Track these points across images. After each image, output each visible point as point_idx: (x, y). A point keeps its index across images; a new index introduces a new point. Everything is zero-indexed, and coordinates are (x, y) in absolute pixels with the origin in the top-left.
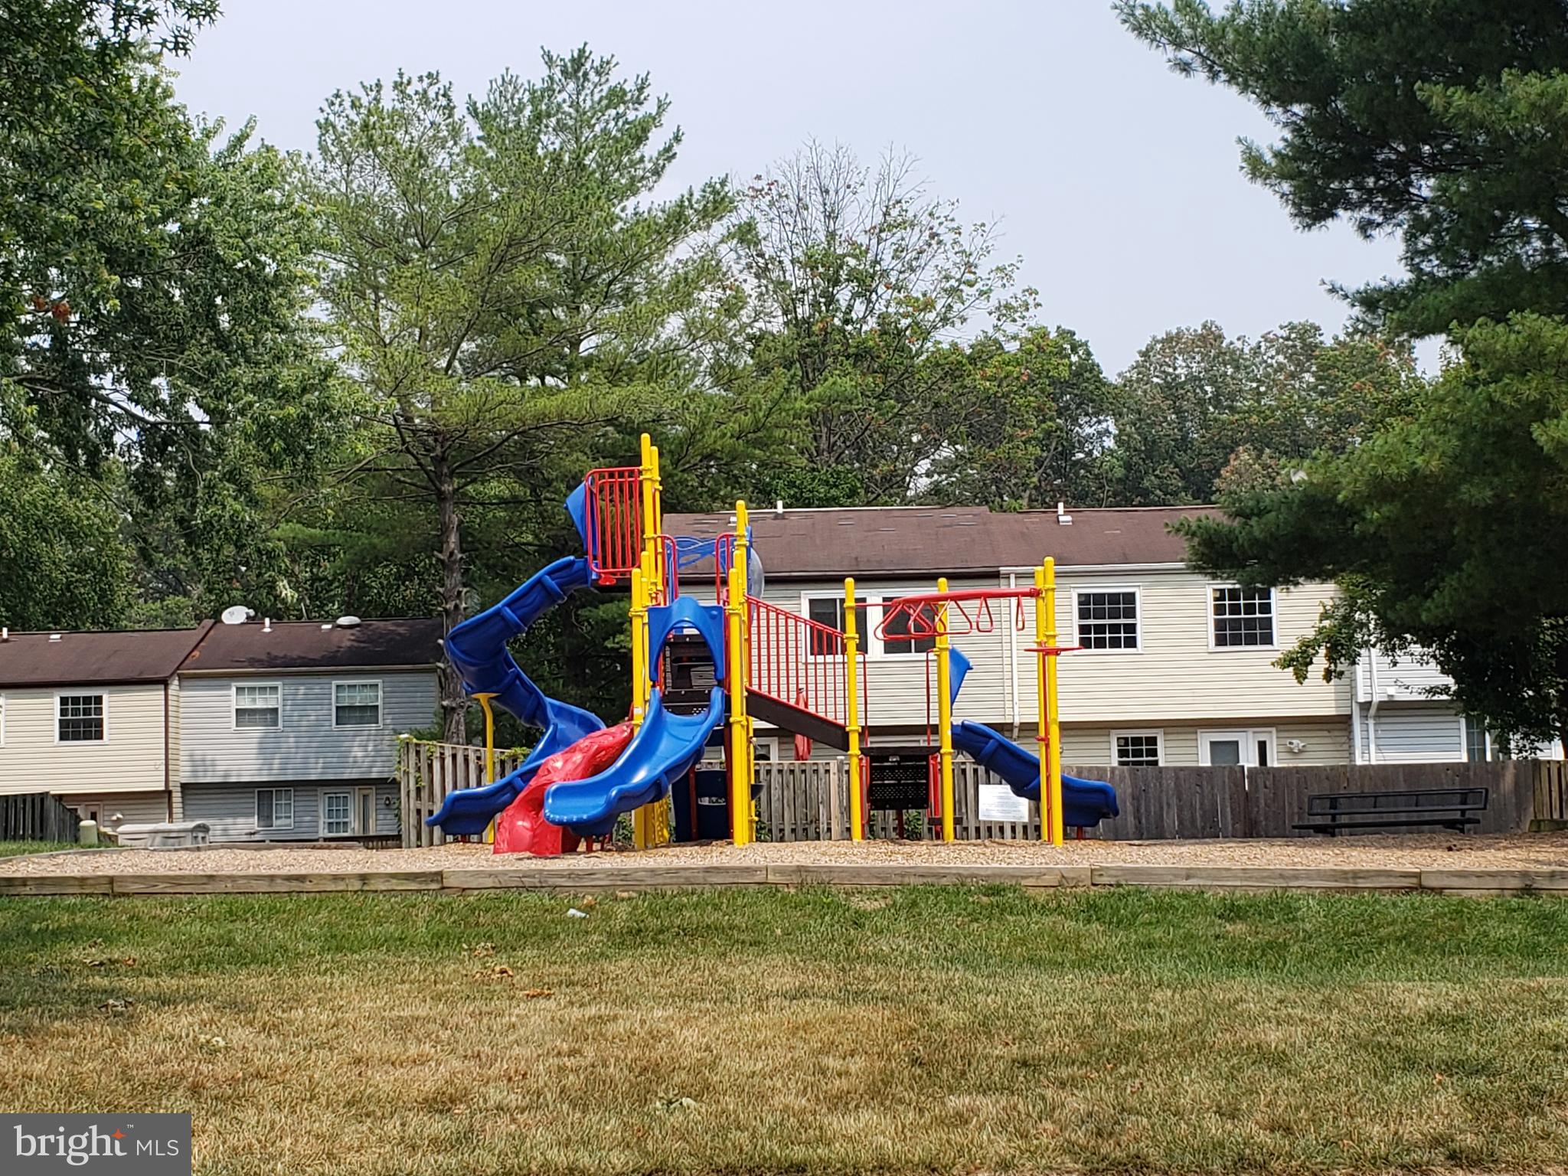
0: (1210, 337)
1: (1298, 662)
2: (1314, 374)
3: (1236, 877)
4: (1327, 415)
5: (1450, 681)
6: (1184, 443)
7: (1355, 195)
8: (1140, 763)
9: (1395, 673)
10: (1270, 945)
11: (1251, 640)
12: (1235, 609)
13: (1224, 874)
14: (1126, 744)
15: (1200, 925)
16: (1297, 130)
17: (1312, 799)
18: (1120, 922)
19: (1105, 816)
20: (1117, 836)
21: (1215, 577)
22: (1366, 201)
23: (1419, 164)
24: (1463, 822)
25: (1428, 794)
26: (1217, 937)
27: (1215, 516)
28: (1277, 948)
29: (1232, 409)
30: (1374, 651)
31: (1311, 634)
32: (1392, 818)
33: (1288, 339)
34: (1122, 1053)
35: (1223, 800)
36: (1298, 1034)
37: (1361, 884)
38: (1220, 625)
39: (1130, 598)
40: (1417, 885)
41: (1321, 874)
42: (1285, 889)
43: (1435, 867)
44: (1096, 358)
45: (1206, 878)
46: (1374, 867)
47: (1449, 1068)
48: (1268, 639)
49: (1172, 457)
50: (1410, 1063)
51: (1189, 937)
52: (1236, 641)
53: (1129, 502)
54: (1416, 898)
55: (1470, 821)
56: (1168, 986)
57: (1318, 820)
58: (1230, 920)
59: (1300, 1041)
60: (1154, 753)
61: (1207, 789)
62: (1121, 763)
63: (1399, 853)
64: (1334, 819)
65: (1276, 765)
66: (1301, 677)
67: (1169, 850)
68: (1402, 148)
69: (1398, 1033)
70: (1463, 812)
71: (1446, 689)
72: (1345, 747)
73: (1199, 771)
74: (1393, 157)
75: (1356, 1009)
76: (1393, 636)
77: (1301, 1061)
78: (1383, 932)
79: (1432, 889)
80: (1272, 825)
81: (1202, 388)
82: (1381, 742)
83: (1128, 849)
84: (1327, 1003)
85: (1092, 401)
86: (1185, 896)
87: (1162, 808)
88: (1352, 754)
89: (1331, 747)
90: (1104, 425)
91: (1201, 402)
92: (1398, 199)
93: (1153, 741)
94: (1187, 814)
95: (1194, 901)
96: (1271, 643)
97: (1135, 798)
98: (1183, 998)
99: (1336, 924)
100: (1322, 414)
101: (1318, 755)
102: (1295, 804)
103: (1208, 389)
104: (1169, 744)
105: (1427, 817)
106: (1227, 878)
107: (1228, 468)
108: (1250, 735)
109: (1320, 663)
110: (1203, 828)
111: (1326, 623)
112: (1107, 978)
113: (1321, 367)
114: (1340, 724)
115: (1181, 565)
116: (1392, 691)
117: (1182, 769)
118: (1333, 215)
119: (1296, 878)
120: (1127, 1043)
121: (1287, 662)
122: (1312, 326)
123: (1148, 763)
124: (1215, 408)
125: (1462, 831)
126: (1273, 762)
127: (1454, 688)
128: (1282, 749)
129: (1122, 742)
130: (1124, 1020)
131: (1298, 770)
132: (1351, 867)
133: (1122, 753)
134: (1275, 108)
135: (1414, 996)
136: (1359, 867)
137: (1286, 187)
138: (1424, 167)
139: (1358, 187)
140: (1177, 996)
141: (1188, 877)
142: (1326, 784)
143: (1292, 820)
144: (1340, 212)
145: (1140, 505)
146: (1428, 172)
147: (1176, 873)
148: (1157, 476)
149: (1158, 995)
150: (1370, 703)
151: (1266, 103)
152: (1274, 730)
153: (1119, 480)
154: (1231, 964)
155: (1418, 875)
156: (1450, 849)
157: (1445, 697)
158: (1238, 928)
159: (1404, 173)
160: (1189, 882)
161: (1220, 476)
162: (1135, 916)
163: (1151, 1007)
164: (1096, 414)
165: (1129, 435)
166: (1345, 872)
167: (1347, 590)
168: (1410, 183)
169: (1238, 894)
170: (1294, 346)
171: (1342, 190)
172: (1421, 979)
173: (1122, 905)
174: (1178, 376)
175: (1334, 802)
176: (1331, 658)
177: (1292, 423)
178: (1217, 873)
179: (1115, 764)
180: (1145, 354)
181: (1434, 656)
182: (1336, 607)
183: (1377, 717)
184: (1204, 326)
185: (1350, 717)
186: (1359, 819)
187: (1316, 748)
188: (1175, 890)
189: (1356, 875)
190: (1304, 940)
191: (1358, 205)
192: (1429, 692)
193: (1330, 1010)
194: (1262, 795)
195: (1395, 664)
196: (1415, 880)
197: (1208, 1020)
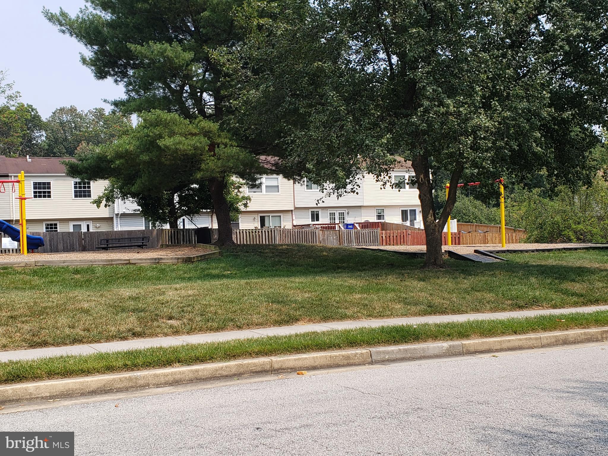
0: (72, 110)
1: (98, 202)
2: (103, 122)
3: (78, 262)
4: (107, 134)
5: (140, 208)
6: (66, 139)
7: (112, 73)
8: (52, 231)
9: (125, 205)
10: (87, 281)
11: (85, 196)
12: (80, 187)
13: (75, 261)
14: (48, 226)
15: (67, 276)
16: (96, 53)
17: (101, 240)
18: (43, 276)
19: (40, 246)
20: (45, 251)
21: (73, 177)
22: (115, 75)
23: (130, 66)
24: (143, 246)
25: (133, 238)
26: (72, 279)
27: (74, 160)
28: (89, 281)
29: (80, 131)
30: (120, 200)
31: (101, 195)
32: (124, 245)
33: (96, 112)
34: (41, 313)
35: (76, 241)
36: (93, 304)
37: (113, 263)
38: (76, 192)
39: (49, 184)
40: (129, 263)
41: (102, 261)
42: (92, 265)
43: (134, 258)
44: (39, 114)
45: (69, 263)
46: (117, 258)
47: (134, 311)
48: (90, 196)
49: (62, 144)
50: (123, 310)
51: (64, 279)
52: (80, 196)
53: (49, 156)
54: (128, 266)
55: (144, 245)
56: (57, 293)
57: (103, 246)
58: (76, 274)
59: (93, 306)
60: (56, 228)
61: (71, 238)
62: (46, 231)
63: (124, 254)
64: (107, 246)
65: (92, 231)
66: (98, 206)
67: (59, 255)
68: (125, 61)
69: (120, 302)
70: (143, 243)
71: (139, 210)
72: (112, 226)
73: (69, 233)
74: (123, 63)
75: (109, 297)
76: (124, 196)
77: (93, 311)
78: (119, 276)
79: (133, 264)
80: (90, 248)
81: (71, 124)
82: (121, 224)
83: (47, 255)
84: (102, 295)
85: (39, 126)
86: (63, 268)
87: (58, 243)
88: (113, 228)
89: (108, 226)
90: (42, 133)
91: (71, 128)
92: (124, 74)
93: (56, 225)
94: (65, 245)
95: (66, 270)
96: (91, 197)
97: (50, 241)
98: (60, 296)
99: (106, 274)
100: (105, 133)
101: (104, 228)
102: (97, 242)
103: (73, 124)
104: (61, 225)
105: (133, 244)
106: (75, 263)
107: (79, 147)
108: (85, 223)
109: (104, 202)
110: (70, 249)
111: (106, 192)
112: (39, 292)
113: (104, 120)
114: (111, 219)
115: (64, 174)
116: (124, 210)
117: (64, 232)
118: (106, 78)
119: (95, 262)
120: (43, 310)
121: (95, 202)
122: (102, 109)
123: (55, 231)
124: (75, 130)
125: (142, 248)
126: (91, 230)
127: (141, 210)
128: (93, 226)
129: (47, 225)
130: (43, 303)
131: (97, 232)
132: (111, 258)
133: (47, 228)
134: (89, 46)
135: (126, 292)
136: (113, 258)
137: (93, 68)
138: (131, 67)
139: (114, 70)
140: (59, 296)
141: (64, 263)
142: (105, 236)
143: (96, 246)
144: (108, 77)
145: (53, 157)
146: (132, 68)
147: (60, 262)
148: (58, 149)
149: (53, 296)
150: (118, 214)
151: (86, 45)
152: (91, 221)
153: (47, 150)
154: (75, 286)
155: (129, 260)
156: (138, 253)
157: (139, 212)
158: (78, 276)
159: (126, 68)
160: (64, 264)
161: (77, 150)
162: (48, 274)
163: (51, 299)
164: (40, 130)
165: (50, 136)
166: (109, 260)
167: (111, 183)
168: (127, 71)
169: (78, 267)
170: (97, 114)
171: (109, 71)
172: (128, 288)
173: (44, 271)
174: (64, 120)
175: (107, 241)
176: (106, 201)
177: (97, 135)
178: (72, 261)
179: (45, 231)
180: (54, 113)
181: (136, 201)
182: (108, 187)
183: (120, 218)
184: (71, 107)
185: (113, 217)
186: (114, 245)
187: (103, 226)
188: (60, 266)
189: (112, 260)
190: (97, 279)
191: (114, 75)
192: (134, 211)
193: (102, 297)
194: (87, 239)
195: (125, 203)
196: (128, 261)
197: (67, 302)
